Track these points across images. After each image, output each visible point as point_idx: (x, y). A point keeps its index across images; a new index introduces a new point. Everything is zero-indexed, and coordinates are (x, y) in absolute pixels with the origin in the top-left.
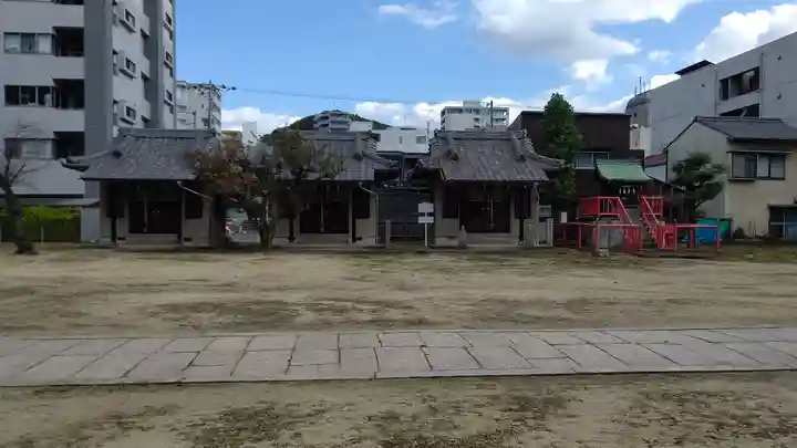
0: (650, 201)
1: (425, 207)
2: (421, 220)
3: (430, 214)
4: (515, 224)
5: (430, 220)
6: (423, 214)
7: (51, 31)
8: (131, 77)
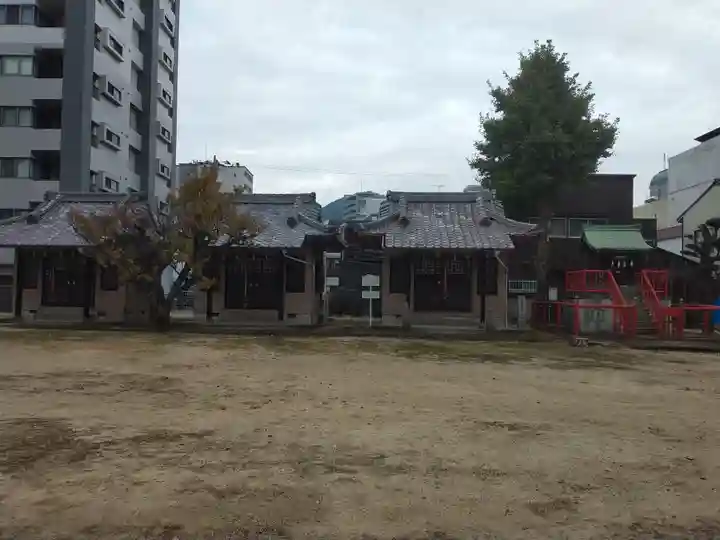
0: (649, 275)
1: (370, 280)
2: (365, 295)
3: (375, 288)
4: (476, 300)
5: (376, 295)
6: (367, 288)
7: (30, 104)
8: (116, 150)
